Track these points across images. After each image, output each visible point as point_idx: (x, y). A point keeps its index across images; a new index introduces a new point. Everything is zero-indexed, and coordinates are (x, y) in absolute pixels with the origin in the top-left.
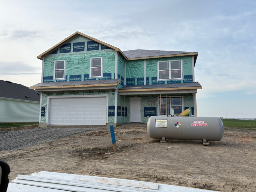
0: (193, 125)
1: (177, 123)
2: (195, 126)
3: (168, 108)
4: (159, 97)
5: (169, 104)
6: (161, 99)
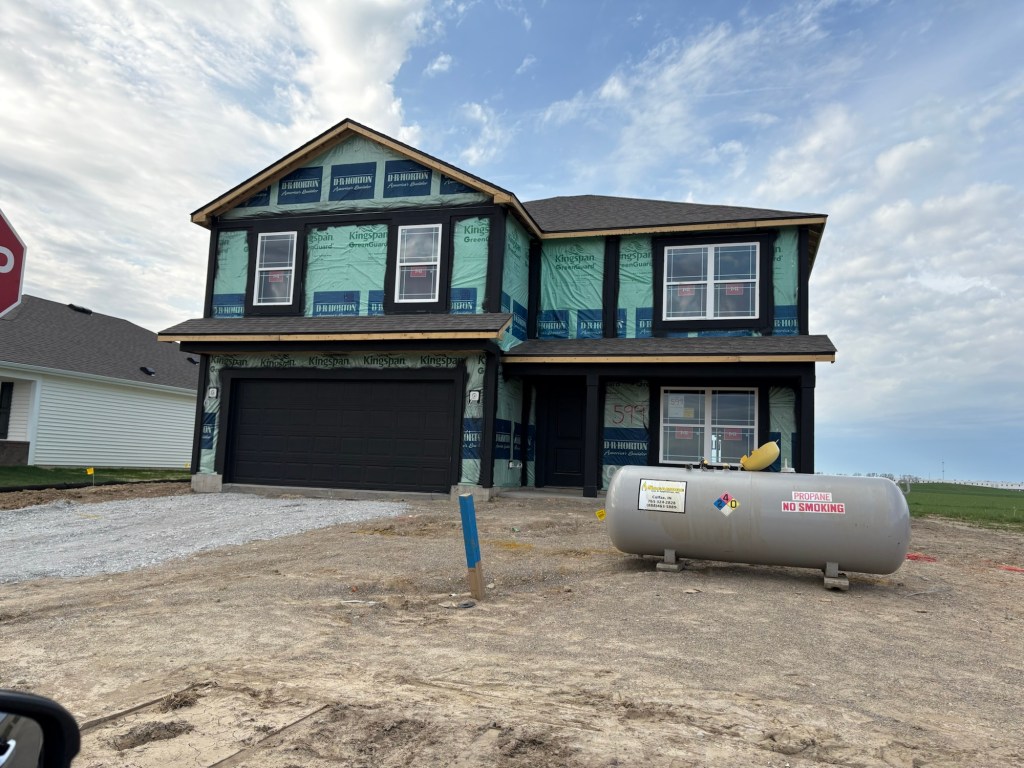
0: (786, 507)
1: (726, 498)
2: (797, 510)
3: (698, 433)
4: (663, 389)
5: (703, 416)
6: (672, 397)
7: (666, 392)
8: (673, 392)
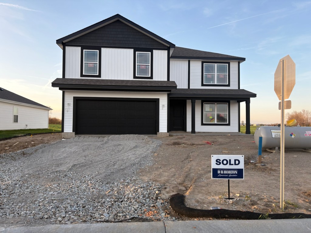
0: (306, 135)
1: (292, 133)
2: (308, 136)
3: (213, 115)
4: (204, 103)
5: (214, 110)
6: (206, 105)
7: (205, 104)
8: (206, 104)
